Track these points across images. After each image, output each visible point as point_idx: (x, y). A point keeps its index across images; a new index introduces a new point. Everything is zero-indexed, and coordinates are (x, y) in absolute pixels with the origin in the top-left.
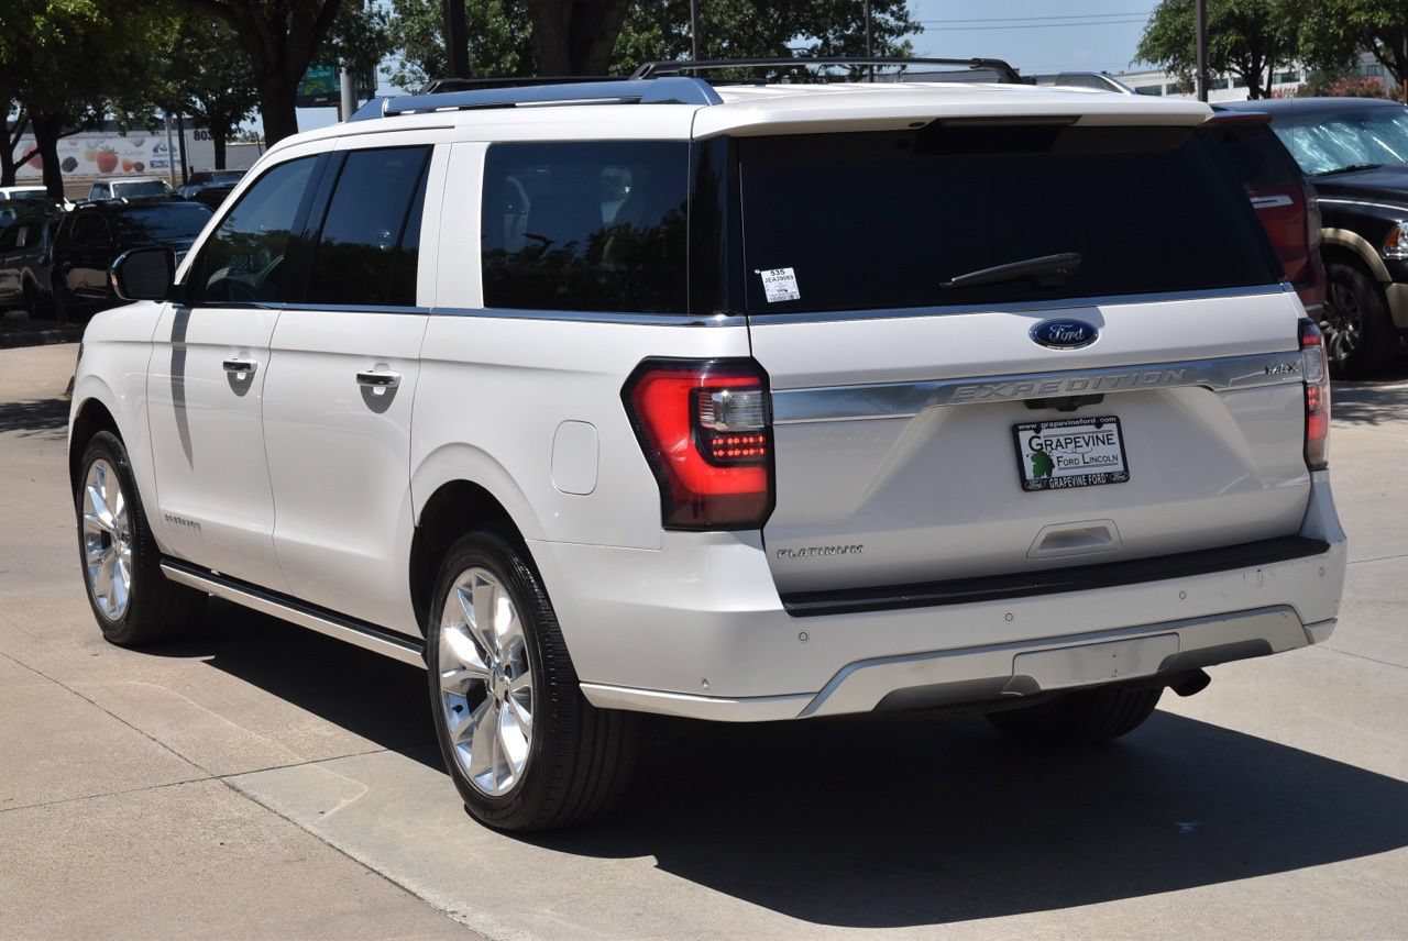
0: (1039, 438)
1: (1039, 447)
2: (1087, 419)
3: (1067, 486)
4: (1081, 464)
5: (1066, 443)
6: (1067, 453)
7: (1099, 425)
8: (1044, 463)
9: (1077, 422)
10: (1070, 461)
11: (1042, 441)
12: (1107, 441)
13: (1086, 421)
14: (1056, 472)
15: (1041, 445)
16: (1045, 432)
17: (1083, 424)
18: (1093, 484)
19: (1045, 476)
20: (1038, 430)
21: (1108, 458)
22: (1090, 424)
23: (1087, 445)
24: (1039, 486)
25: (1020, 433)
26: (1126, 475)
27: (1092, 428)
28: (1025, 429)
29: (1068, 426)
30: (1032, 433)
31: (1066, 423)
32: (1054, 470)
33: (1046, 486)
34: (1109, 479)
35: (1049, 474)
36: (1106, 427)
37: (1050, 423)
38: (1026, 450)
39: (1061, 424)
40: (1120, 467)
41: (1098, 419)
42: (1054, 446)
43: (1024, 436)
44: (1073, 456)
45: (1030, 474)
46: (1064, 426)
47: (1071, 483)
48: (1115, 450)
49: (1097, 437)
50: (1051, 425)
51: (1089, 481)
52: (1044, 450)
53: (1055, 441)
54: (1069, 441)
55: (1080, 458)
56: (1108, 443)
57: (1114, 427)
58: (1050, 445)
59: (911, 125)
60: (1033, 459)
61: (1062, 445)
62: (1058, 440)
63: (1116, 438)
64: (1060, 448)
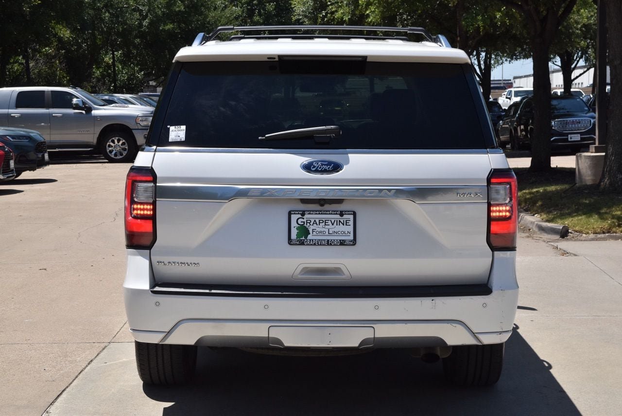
0: (303, 219)
1: (303, 223)
2: (335, 211)
3: (315, 244)
4: (327, 233)
5: (319, 223)
6: (320, 228)
7: (341, 214)
8: (304, 231)
9: (328, 213)
10: (320, 232)
11: (305, 220)
12: (346, 223)
13: (335, 212)
14: (310, 237)
15: (304, 222)
16: (307, 216)
17: (331, 214)
18: (331, 245)
19: (303, 238)
20: (303, 215)
21: (344, 232)
22: (336, 214)
23: (333, 225)
24: (298, 243)
25: (292, 215)
26: (354, 242)
27: (338, 216)
28: (295, 214)
29: (322, 214)
30: (300, 216)
31: (320, 212)
32: (309, 236)
33: (302, 243)
34: (342, 243)
35: (306, 237)
36: (345, 216)
37: (310, 212)
38: (294, 224)
39: (317, 213)
40: (351, 238)
41: (341, 212)
42: (312, 223)
43: (294, 217)
44: (323, 230)
45: (294, 236)
46: (319, 214)
47: (319, 243)
48: (351, 229)
49: (340, 221)
50: (312, 212)
51: (329, 243)
52: (305, 225)
53: (313, 221)
54: (321, 222)
55: (327, 231)
56: (346, 225)
57: (351, 217)
58: (309, 223)
59: (268, 58)
60: (297, 229)
61: (316, 223)
62: (315, 221)
63: (351, 223)
64: (315, 225)
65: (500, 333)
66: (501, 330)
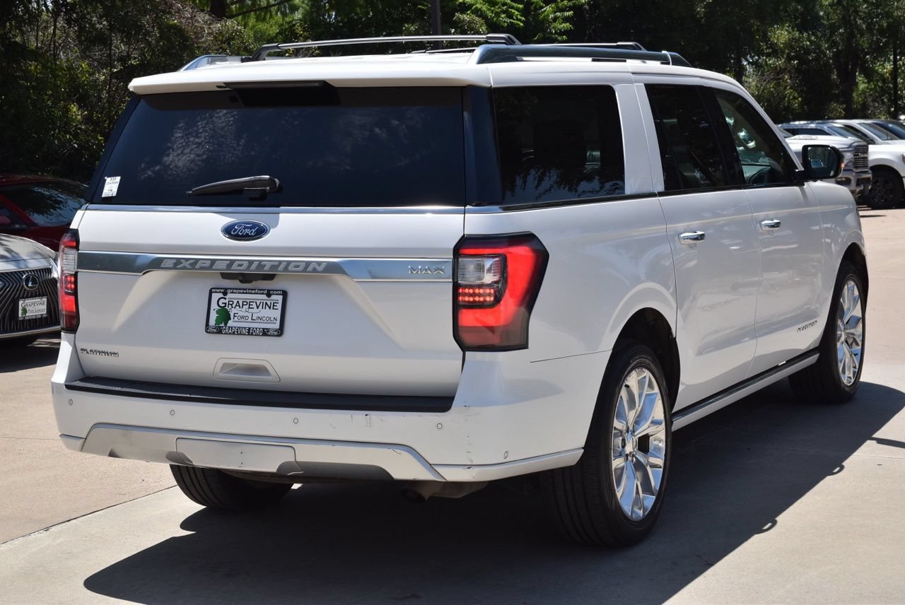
0: (225, 299)
1: (224, 305)
2: (261, 290)
3: (234, 333)
4: (250, 319)
5: (243, 305)
6: (241, 312)
7: (269, 295)
8: (224, 315)
9: (253, 292)
10: (242, 317)
11: (227, 301)
12: (271, 307)
13: (261, 291)
14: (230, 323)
15: (225, 304)
16: (229, 296)
17: (257, 293)
18: (252, 334)
19: (223, 325)
20: (225, 294)
21: (270, 318)
22: (263, 294)
23: (258, 308)
24: (215, 330)
25: (213, 294)
26: (280, 332)
27: (264, 297)
28: (216, 292)
29: (246, 293)
30: (221, 295)
31: (245, 291)
32: (229, 322)
33: (219, 331)
34: (265, 333)
35: (226, 324)
36: (273, 297)
37: (234, 290)
38: (214, 306)
39: (241, 291)
40: (277, 326)
41: (269, 291)
42: (234, 306)
43: (215, 296)
44: (246, 314)
45: (212, 322)
46: (243, 293)
47: (237, 332)
48: (277, 314)
49: (266, 303)
50: (235, 291)
51: (250, 332)
52: (227, 307)
53: (235, 302)
54: (245, 303)
55: (250, 315)
56: (273, 309)
57: (280, 298)
58: (231, 305)
59: (218, 87)
60: (217, 312)
61: (239, 306)
62: (238, 302)
63: (279, 306)
64: (237, 307)
65: (469, 466)
66: (470, 463)
